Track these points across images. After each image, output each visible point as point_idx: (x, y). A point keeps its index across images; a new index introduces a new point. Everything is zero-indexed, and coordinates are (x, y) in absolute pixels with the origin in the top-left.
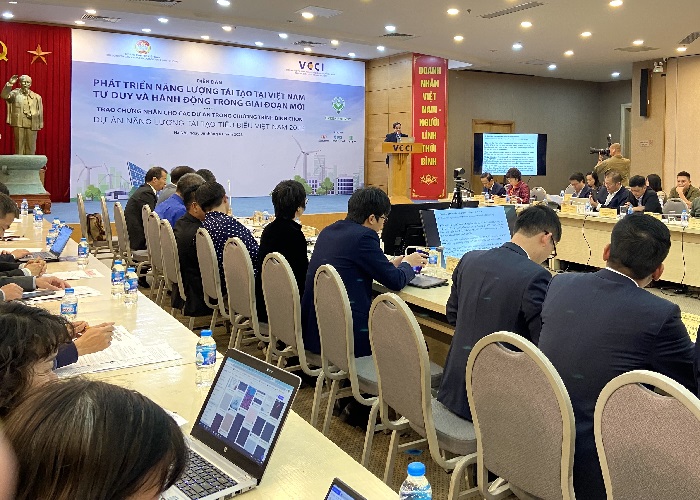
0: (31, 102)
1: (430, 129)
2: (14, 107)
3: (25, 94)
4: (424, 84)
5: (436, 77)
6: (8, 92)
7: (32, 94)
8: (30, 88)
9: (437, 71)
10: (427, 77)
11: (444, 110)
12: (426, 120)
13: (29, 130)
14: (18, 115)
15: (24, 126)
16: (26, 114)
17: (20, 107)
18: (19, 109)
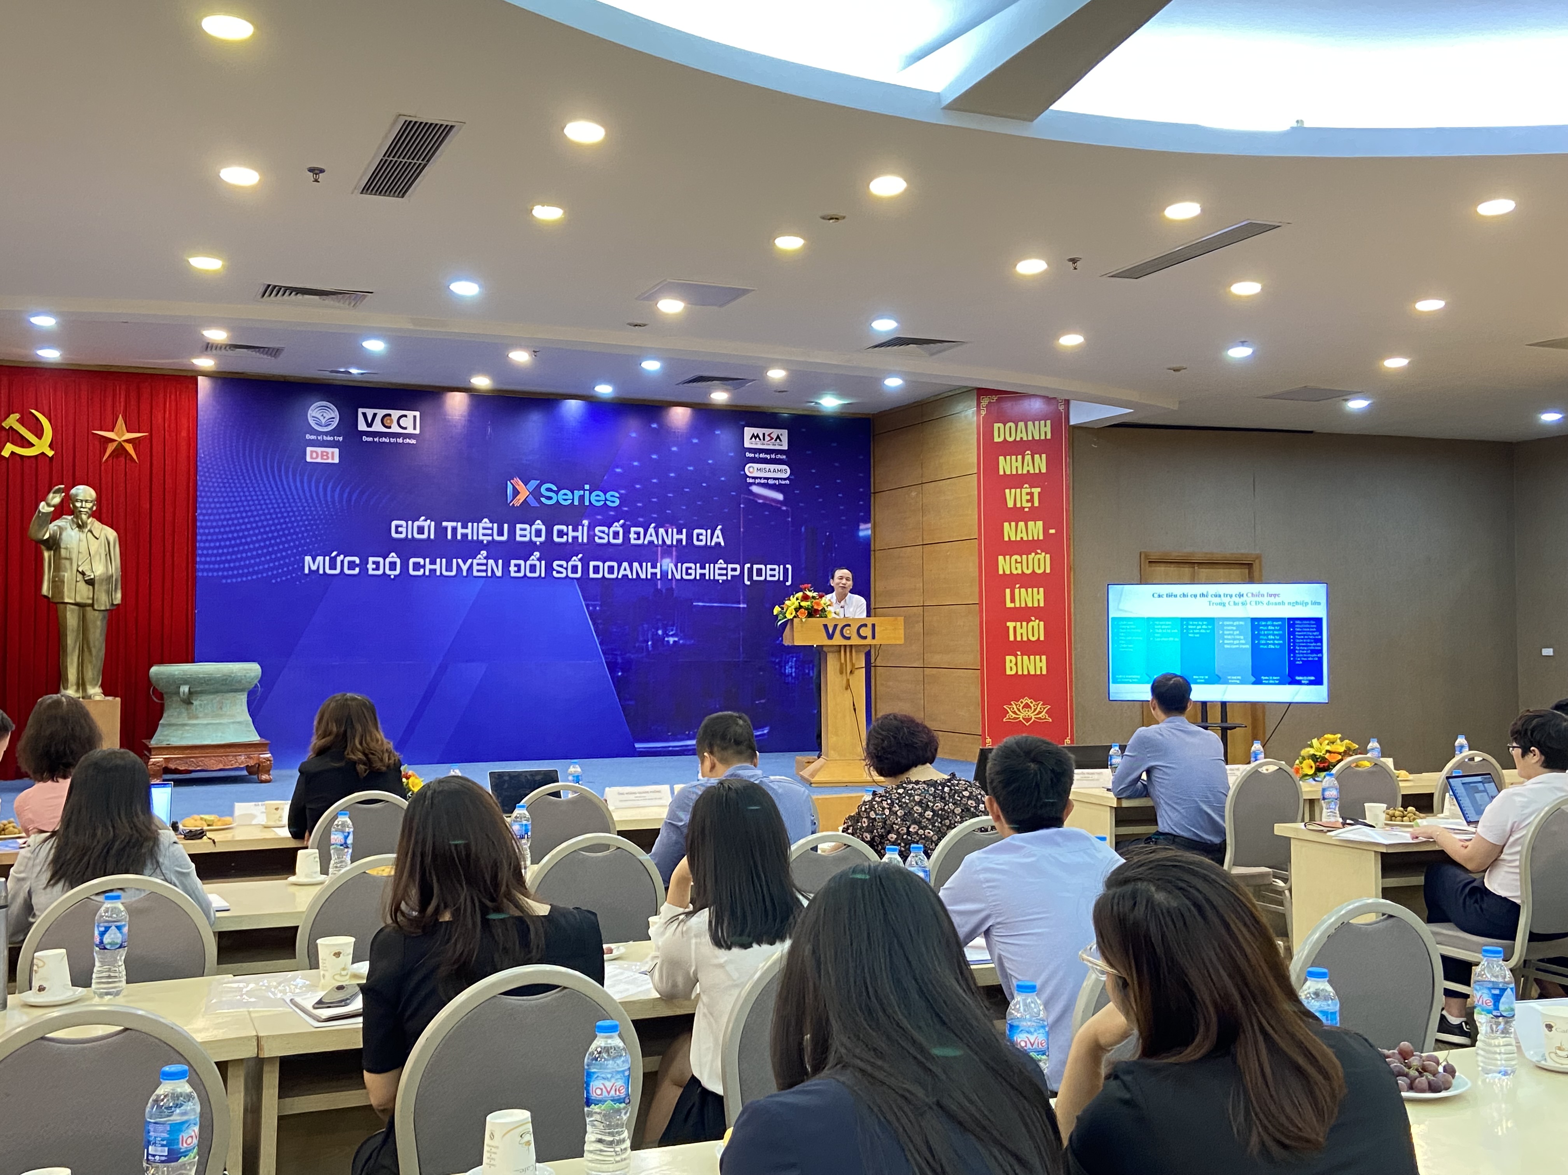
0: (94, 544)
1: (1029, 581)
2: (57, 558)
3: (81, 527)
4: (1009, 466)
5: (1035, 447)
7: (98, 527)
8: (94, 514)
9: (1042, 431)
10: (1017, 448)
11: (1059, 531)
12: (1018, 557)
13: (89, 609)
14: (66, 575)
15: (78, 600)
16: (83, 574)
17: (70, 559)
18: (67, 563)
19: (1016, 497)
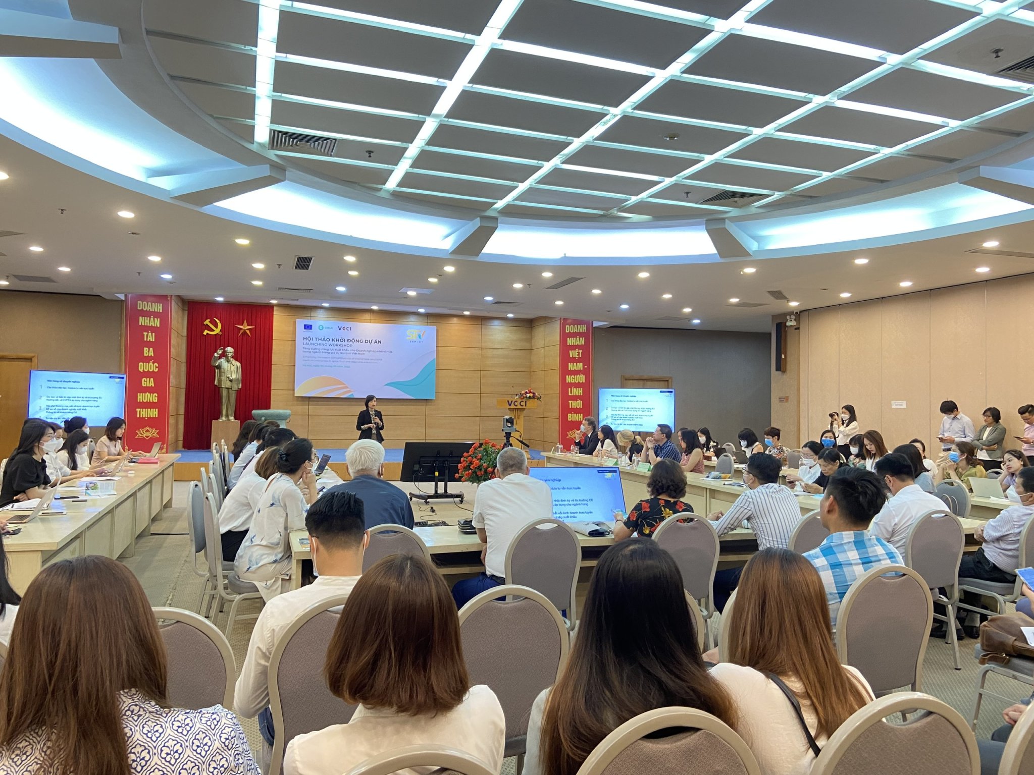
0: (233, 368)
1: (577, 385)
2: (220, 372)
3: (228, 361)
4: (570, 341)
5: (580, 335)
6: (215, 361)
7: (234, 362)
8: (233, 357)
9: (583, 329)
10: (573, 335)
11: (588, 367)
12: (573, 376)
13: (230, 390)
14: (223, 378)
15: (227, 387)
16: (228, 378)
17: (224, 373)
18: (223, 374)
19: (573, 354)
